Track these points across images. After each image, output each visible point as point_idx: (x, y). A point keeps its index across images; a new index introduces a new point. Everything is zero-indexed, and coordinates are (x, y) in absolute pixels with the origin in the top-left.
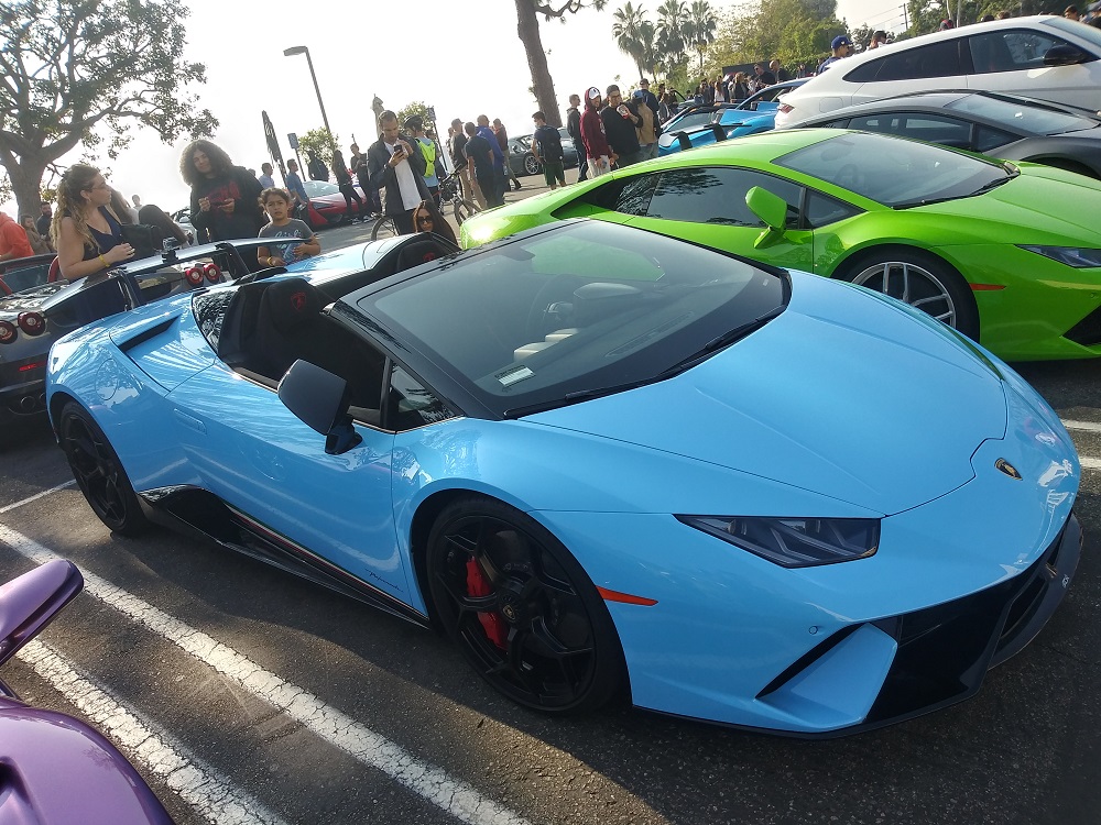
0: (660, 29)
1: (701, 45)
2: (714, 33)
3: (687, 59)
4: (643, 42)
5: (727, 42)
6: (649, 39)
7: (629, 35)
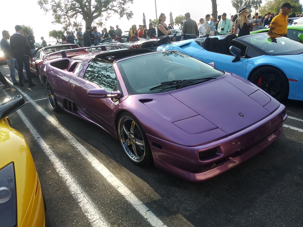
0: (245, 2)
1: (256, 8)
2: (261, 5)
3: (251, 11)
4: (239, 5)
5: (265, 7)
6: (241, 4)
7: (235, 3)
